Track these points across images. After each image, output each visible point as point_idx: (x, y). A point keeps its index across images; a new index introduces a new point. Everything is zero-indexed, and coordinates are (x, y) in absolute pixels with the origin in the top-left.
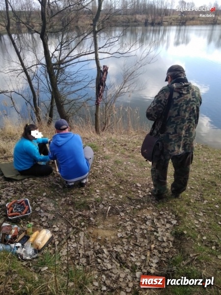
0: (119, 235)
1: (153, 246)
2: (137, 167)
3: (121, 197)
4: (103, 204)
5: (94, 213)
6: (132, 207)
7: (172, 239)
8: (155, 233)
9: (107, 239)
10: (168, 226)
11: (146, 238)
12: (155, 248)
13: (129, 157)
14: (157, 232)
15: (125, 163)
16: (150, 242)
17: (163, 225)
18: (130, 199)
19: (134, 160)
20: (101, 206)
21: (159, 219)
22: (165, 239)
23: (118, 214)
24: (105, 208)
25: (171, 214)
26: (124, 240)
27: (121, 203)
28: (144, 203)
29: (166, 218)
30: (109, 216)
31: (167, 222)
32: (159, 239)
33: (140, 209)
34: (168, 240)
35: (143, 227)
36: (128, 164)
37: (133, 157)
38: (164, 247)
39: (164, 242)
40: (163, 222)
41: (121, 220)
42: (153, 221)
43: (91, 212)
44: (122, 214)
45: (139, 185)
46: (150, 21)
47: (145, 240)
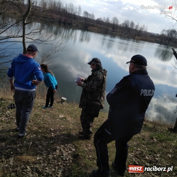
0: (38, 158)
1: (60, 163)
2: (51, 118)
3: (40, 136)
4: (27, 141)
5: (20, 146)
6: (47, 142)
7: (72, 159)
8: (62, 156)
9: (30, 161)
10: (70, 152)
11: (55, 159)
12: (61, 164)
13: (46, 112)
14: (63, 156)
15: (43, 116)
16: (58, 161)
17: (67, 152)
18: (46, 138)
19: (49, 114)
20: (25, 142)
21: (64, 149)
22: (67, 159)
23: (38, 147)
24: (28, 143)
25: (72, 145)
26: (41, 161)
27: (39, 140)
28: (55, 140)
29: (69, 148)
30: (31, 148)
31: (69, 150)
32: (64, 159)
33: (52, 144)
34: (69, 159)
35: (54, 153)
36: (45, 117)
37: (48, 112)
38: (67, 163)
39: (67, 160)
40: (67, 150)
41: (39, 150)
42: (61, 149)
43: (18, 145)
44: (40, 147)
45: (52, 129)
46: (63, 20)
47: (55, 161)
